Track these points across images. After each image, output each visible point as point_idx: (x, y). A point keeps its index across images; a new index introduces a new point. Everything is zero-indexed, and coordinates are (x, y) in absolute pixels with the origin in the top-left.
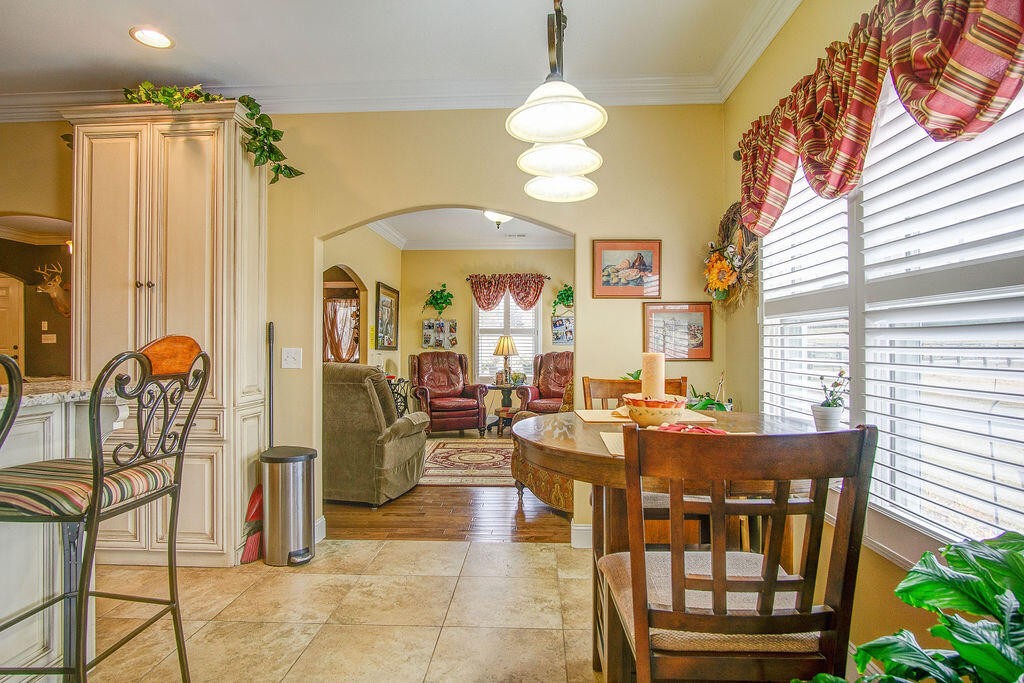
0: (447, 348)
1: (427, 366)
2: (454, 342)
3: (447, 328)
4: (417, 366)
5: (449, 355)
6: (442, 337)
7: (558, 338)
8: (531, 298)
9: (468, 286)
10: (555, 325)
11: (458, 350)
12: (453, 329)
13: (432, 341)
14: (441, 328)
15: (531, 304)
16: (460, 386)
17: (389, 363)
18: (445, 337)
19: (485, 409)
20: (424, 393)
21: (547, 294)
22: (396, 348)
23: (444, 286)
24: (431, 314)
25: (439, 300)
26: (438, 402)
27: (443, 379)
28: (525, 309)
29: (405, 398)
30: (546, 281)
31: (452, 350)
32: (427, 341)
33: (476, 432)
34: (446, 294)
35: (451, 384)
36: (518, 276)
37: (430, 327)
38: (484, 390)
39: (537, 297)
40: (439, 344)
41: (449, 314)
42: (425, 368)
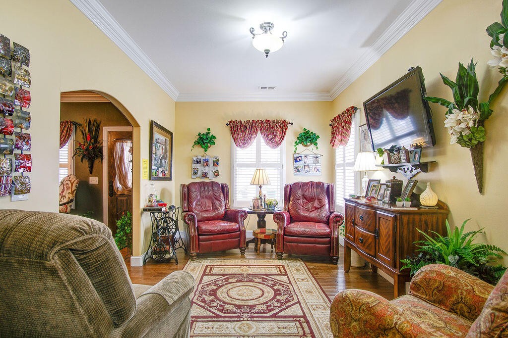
0: (211, 178)
1: (195, 194)
2: (217, 174)
3: (211, 163)
4: (187, 193)
5: (214, 184)
6: (207, 169)
7: (298, 171)
8: (277, 139)
9: (227, 130)
10: (296, 160)
11: (220, 180)
12: (216, 163)
13: (200, 173)
14: (206, 163)
15: (278, 144)
16: (222, 210)
17: (163, 192)
18: (210, 170)
19: (245, 231)
20: (192, 219)
21: (290, 136)
22: (170, 179)
23: (209, 129)
24: (199, 152)
25: (205, 140)
26: (205, 227)
27: (209, 204)
28: (273, 147)
29: (176, 222)
30: (289, 126)
31: (216, 180)
32: (195, 173)
33: (237, 251)
34: (210, 135)
35: (215, 208)
36: (267, 121)
37: (198, 162)
38: (244, 214)
39: (282, 138)
40: (205, 175)
41: (213, 152)
42: (193, 195)
